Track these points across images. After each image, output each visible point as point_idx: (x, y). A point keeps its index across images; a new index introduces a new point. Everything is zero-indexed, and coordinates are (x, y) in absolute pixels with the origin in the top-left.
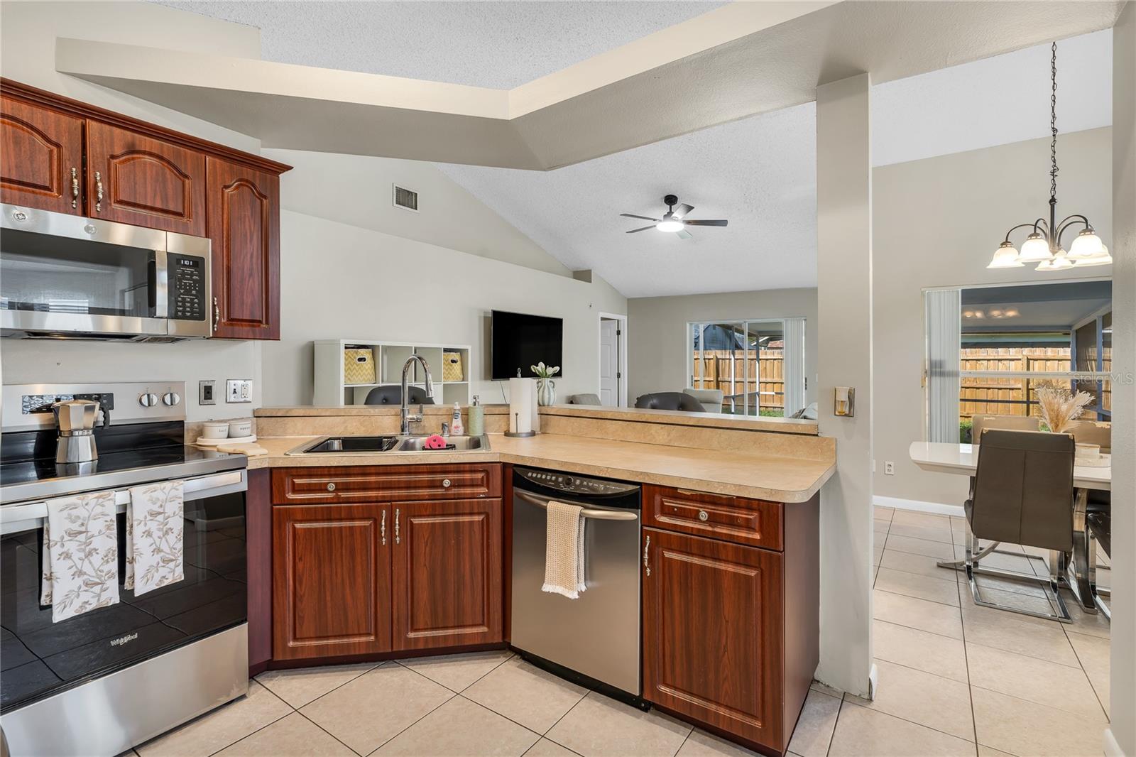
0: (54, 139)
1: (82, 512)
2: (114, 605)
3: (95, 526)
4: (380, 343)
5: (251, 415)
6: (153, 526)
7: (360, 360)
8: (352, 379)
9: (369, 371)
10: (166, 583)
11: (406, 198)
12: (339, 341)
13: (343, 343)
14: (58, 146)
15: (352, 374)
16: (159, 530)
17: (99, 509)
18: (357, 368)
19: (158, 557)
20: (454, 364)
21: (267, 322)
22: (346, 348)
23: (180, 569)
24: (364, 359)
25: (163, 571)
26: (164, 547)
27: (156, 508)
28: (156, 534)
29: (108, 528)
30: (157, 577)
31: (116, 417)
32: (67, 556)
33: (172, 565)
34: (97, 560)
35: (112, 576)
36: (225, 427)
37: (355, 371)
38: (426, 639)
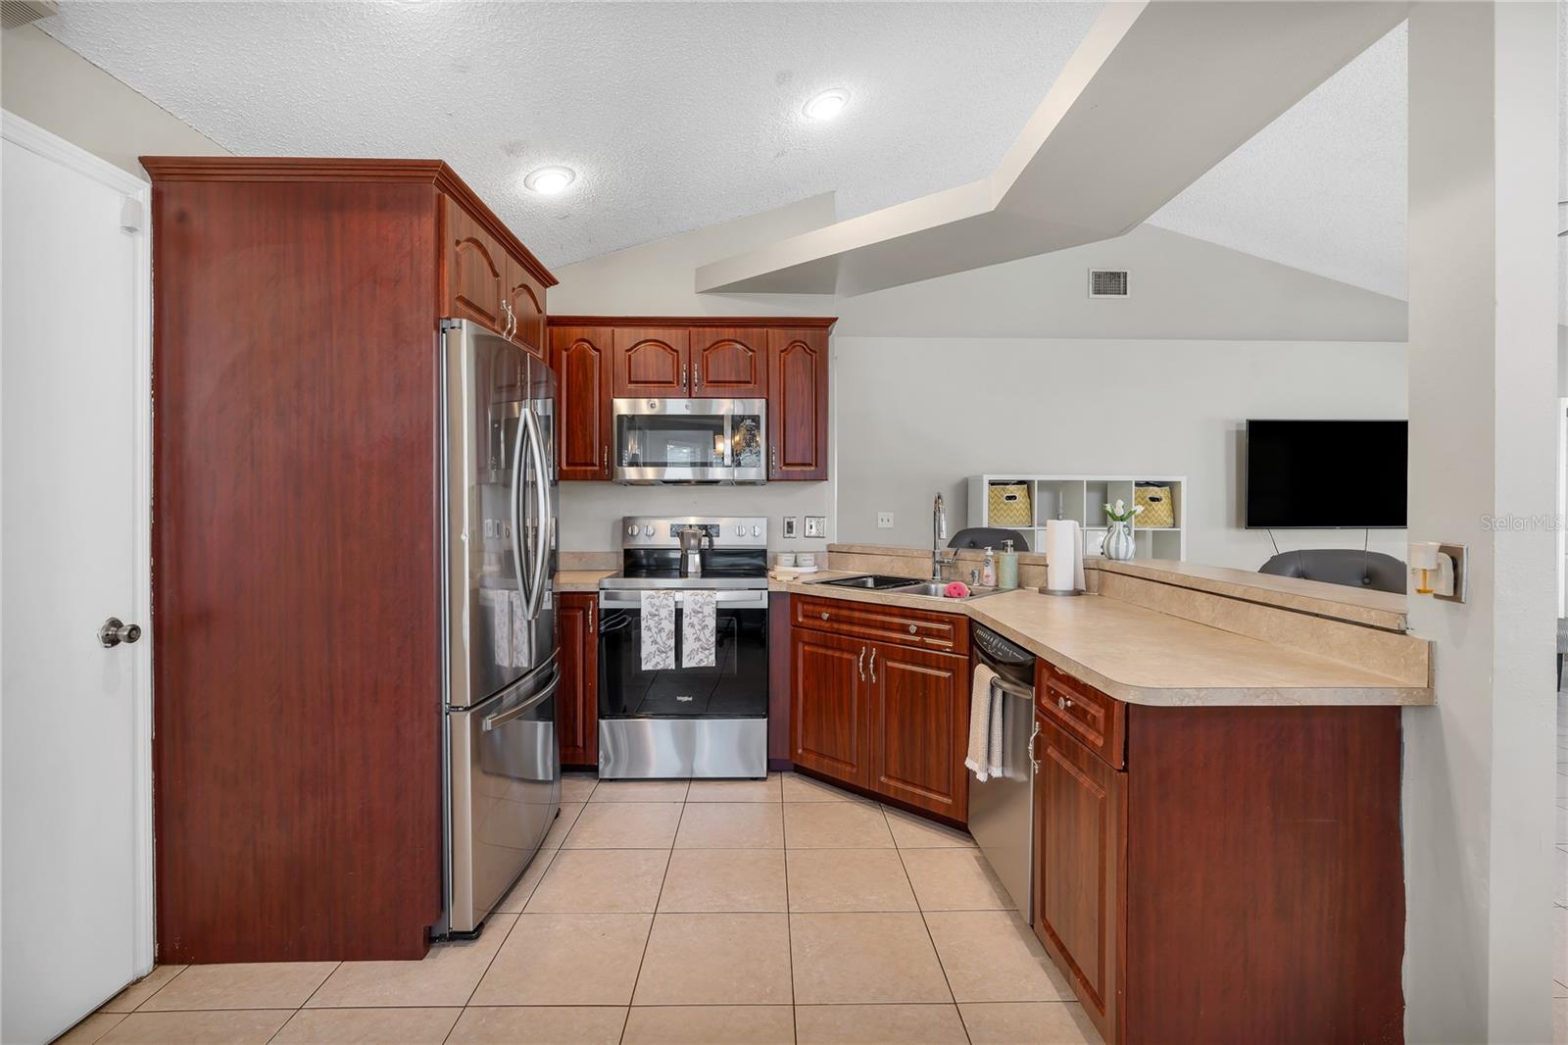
0: (674, 347)
1: (656, 602)
2: (672, 670)
3: (664, 613)
4: (1036, 478)
5: (825, 549)
6: (695, 620)
7: (1009, 498)
8: (998, 521)
9: (1021, 511)
10: (702, 665)
11: (1110, 283)
12: (982, 477)
13: (987, 478)
14: (677, 351)
15: (998, 515)
16: (700, 625)
17: (665, 602)
18: (1005, 508)
19: (698, 644)
20: (1154, 504)
21: (816, 465)
22: (992, 484)
23: (713, 657)
24: (1014, 498)
25: (701, 656)
26: (702, 637)
27: (697, 608)
28: (697, 627)
29: (670, 615)
30: (697, 659)
31: (720, 542)
32: (649, 629)
33: (707, 652)
34: (664, 635)
35: (671, 650)
36: (791, 558)
37: (1002, 511)
38: (896, 789)
